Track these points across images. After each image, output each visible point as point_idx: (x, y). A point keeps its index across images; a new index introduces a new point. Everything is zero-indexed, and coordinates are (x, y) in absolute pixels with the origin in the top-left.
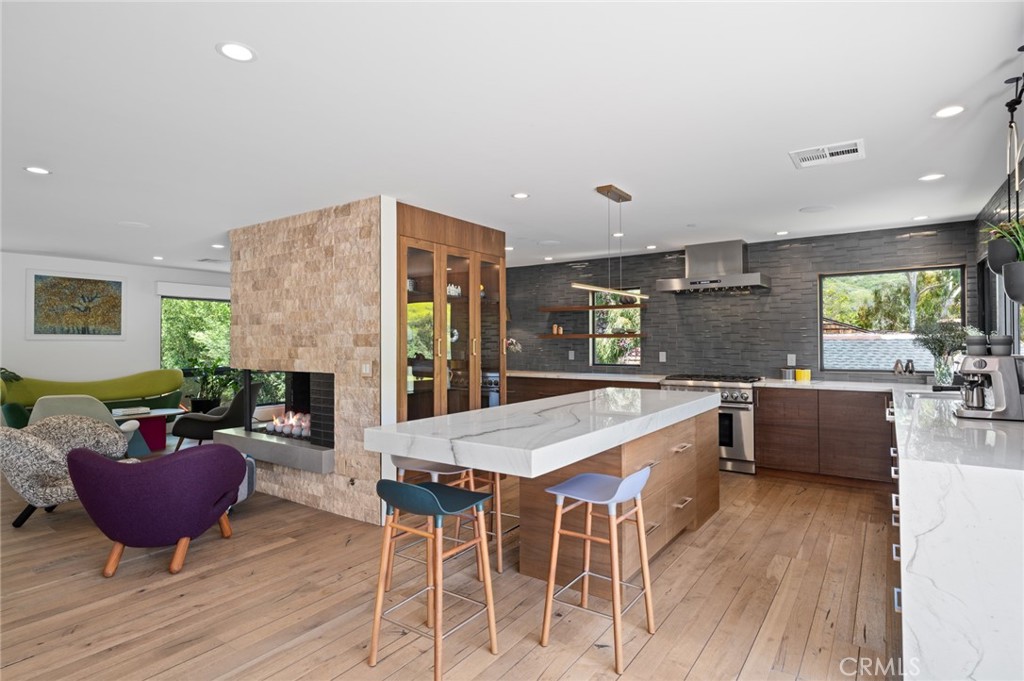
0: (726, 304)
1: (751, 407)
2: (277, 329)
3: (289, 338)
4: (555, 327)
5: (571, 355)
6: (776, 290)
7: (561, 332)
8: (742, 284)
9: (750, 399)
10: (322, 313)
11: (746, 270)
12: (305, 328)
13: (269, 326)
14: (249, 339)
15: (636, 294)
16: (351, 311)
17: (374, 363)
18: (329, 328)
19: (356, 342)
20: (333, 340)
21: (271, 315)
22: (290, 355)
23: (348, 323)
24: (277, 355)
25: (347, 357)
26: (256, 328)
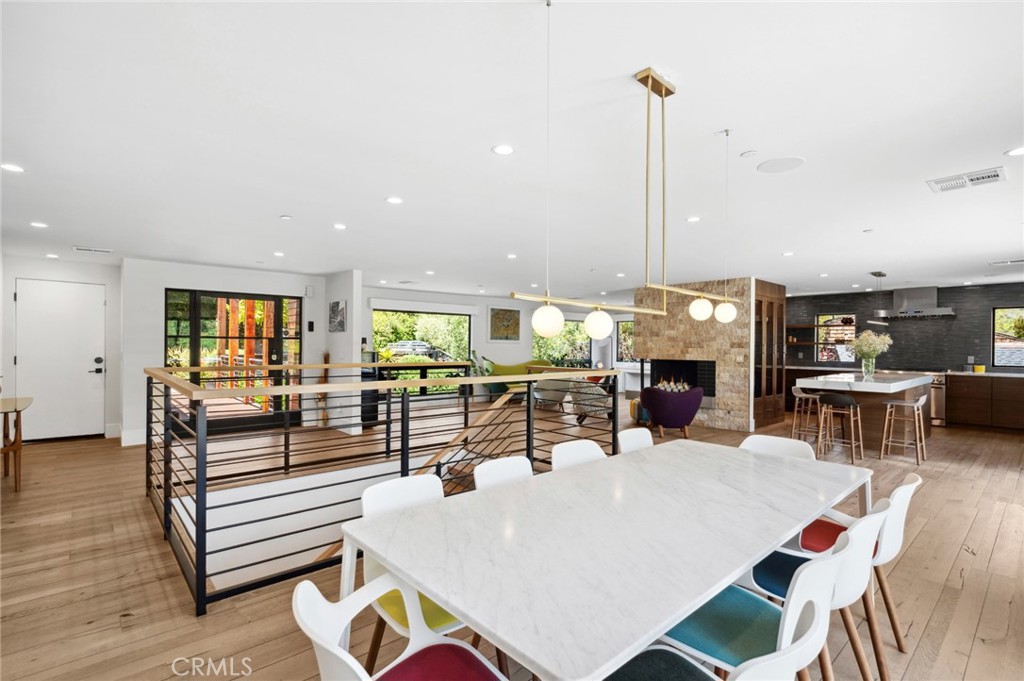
0: (921, 324)
1: (944, 387)
2: (672, 339)
3: (681, 343)
4: (791, 338)
5: (801, 355)
6: (959, 317)
7: (795, 340)
8: (937, 314)
9: (944, 382)
10: (708, 332)
11: (939, 306)
12: (694, 339)
13: (666, 338)
14: (649, 344)
15: (853, 317)
16: (729, 332)
17: (745, 356)
18: (714, 339)
19: (732, 346)
20: (715, 345)
21: (667, 332)
22: (682, 352)
23: (726, 337)
24: (672, 352)
25: (725, 353)
26: (655, 338)
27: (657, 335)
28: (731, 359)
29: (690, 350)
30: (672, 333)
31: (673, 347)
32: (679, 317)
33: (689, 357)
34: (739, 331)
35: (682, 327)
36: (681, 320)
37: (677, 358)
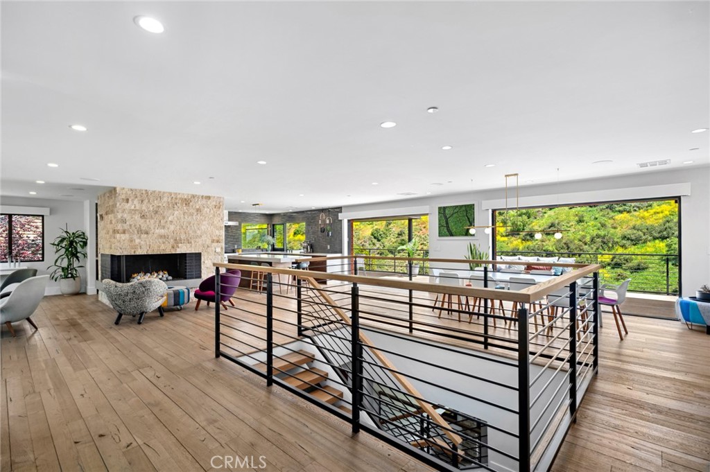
2: (162, 236)
3: (172, 240)
10: (195, 232)
13: (156, 235)
16: (211, 232)
18: (200, 237)
19: (213, 241)
20: (200, 241)
21: (157, 231)
22: (173, 247)
23: (209, 236)
24: (163, 247)
25: (208, 247)
26: (144, 236)
27: (147, 233)
28: (212, 251)
29: (180, 245)
30: (162, 232)
31: (164, 243)
32: (170, 219)
33: (179, 251)
34: (217, 231)
35: (172, 228)
36: (171, 222)
37: (168, 252)
